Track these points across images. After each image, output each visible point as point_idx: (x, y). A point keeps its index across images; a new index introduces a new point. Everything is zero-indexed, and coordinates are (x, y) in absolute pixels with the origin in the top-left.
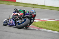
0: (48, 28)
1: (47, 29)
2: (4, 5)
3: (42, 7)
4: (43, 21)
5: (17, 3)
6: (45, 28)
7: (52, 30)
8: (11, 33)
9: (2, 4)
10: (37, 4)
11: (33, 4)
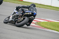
0: (53, 28)
1: (53, 30)
2: (11, 3)
3: (49, 7)
4: (48, 21)
5: (24, 2)
6: (50, 29)
7: (57, 31)
8: (16, 32)
9: (8, 2)
10: (43, 4)
11: (40, 4)
